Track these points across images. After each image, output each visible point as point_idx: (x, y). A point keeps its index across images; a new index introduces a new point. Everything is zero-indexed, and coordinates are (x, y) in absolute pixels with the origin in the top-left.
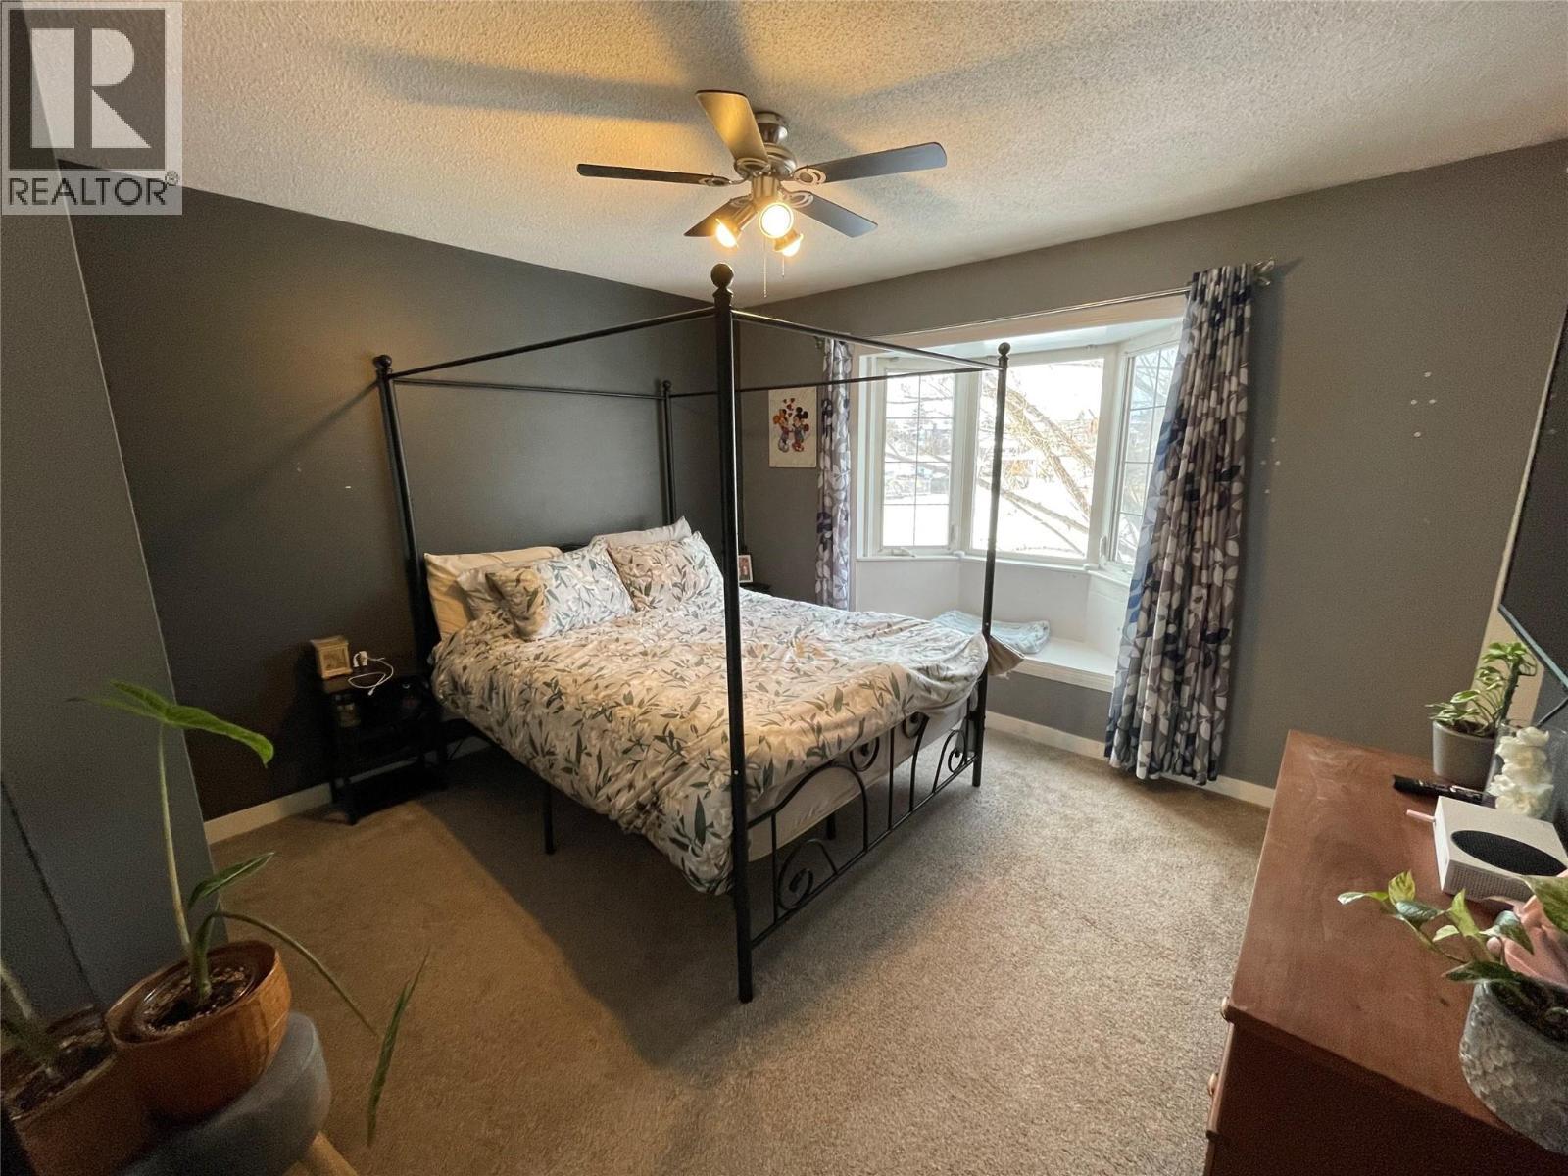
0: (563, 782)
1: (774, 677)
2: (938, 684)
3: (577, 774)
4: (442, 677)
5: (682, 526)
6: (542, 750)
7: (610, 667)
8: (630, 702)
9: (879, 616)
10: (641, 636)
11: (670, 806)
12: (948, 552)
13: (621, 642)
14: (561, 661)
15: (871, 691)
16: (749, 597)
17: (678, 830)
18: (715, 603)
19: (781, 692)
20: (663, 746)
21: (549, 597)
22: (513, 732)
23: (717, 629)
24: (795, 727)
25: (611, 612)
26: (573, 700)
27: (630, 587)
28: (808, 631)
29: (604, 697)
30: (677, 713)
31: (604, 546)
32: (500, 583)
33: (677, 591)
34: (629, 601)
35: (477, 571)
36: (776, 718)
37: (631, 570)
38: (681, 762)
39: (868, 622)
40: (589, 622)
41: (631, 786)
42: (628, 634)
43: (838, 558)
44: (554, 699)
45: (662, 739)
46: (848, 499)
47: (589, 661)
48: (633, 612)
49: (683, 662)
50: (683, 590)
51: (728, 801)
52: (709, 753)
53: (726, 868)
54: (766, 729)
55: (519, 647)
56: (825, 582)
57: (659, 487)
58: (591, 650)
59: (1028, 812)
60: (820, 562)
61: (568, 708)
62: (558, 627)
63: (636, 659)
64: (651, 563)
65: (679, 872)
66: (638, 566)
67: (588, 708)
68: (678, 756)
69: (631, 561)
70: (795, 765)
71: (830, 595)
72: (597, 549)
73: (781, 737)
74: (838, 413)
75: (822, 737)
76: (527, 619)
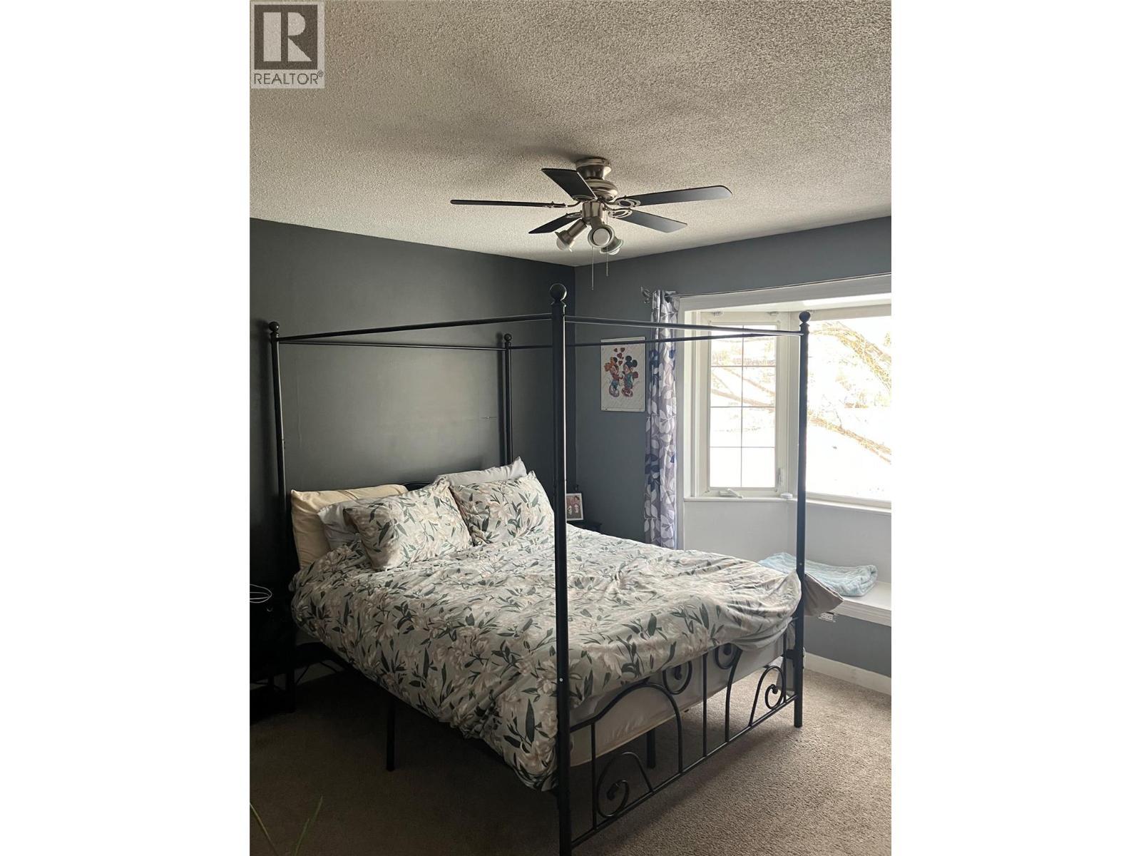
0: (410, 695)
1: (597, 606)
2: (748, 617)
3: (424, 687)
4: (302, 602)
5: (519, 466)
6: (393, 668)
7: (452, 594)
8: (472, 624)
9: (700, 555)
10: (481, 567)
11: (506, 710)
12: (775, 494)
13: (462, 573)
14: (410, 588)
15: (683, 619)
16: (579, 534)
17: (511, 729)
18: (547, 539)
19: (603, 617)
20: (501, 660)
21: (398, 530)
22: (366, 651)
23: (548, 563)
24: (613, 645)
25: (451, 545)
26: (421, 621)
27: (470, 525)
28: (631, 567)
29: (449, 618)
30: (512, 632)
31: (447, 484)
32: (355, 518)
33: (512, 527)
34: (467, 537)
35: (335, 506)
36: (597, 637)
37: (471, 507)
38: (515, 673)
39: (689, 559)
40: (431, 555)
41: (472, 695)
42: (467, 566)
43: (665, 497)
44: (405, 621)
45: (498, 654)
46: (674, 442)
47: (434, 588)
48: (471, 546)
49: (517, 590)
50: (518, 526)
51: (554, 706)
52: (539, 664)
53: (552, 765)
54: (587, 645)
55: (371, 575)
56: (652, 521)
57: (498, 429)
58: (435, 579)
59: (847, 752)
60: (648, 502)
61: (417, 628)
62: (405, 559)
63: (475, 588)
64: (489, 501)
65: (511, 768)
66: (477, 503)
67: (434, 628)
68: (513, 667)
69: (471, 499)
70: (611, 678)
71: (658, 534)
72: (441, 487)
73: (600, 654)
74: (664, 363)
75: (636, 656)
76: (378, 551)
